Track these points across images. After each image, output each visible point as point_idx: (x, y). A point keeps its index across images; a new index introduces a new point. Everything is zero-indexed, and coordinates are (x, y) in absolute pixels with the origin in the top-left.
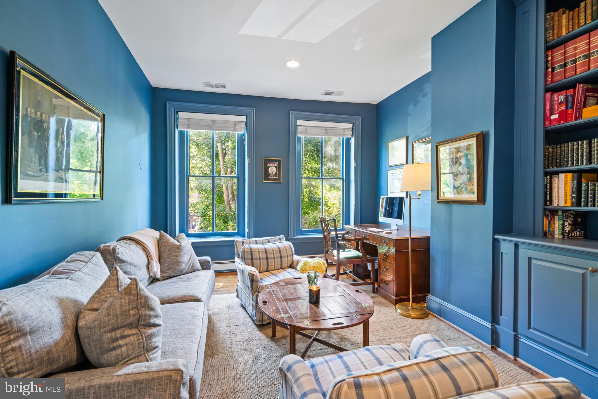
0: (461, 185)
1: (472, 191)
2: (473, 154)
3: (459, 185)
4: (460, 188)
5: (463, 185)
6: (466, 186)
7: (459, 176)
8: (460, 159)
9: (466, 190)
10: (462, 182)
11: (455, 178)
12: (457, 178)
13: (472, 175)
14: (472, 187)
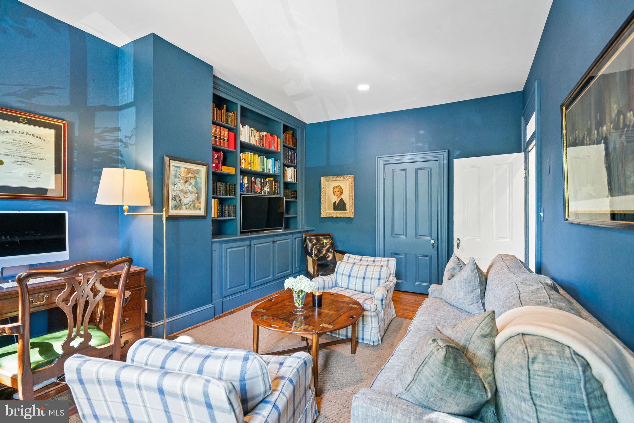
0: (190, 202)
1: (199, 208)
2: (201, 179)
3: (188, 202)
4: (189, 205)
5: (191, 202)
6: (194, 204)
7: (189, 194)
8: (191, 179)
9: (194, 207)
10: (191, 200)
11: (185, 196)
12: (187, 195)
13: (199, 195)
14: (199, 204)
